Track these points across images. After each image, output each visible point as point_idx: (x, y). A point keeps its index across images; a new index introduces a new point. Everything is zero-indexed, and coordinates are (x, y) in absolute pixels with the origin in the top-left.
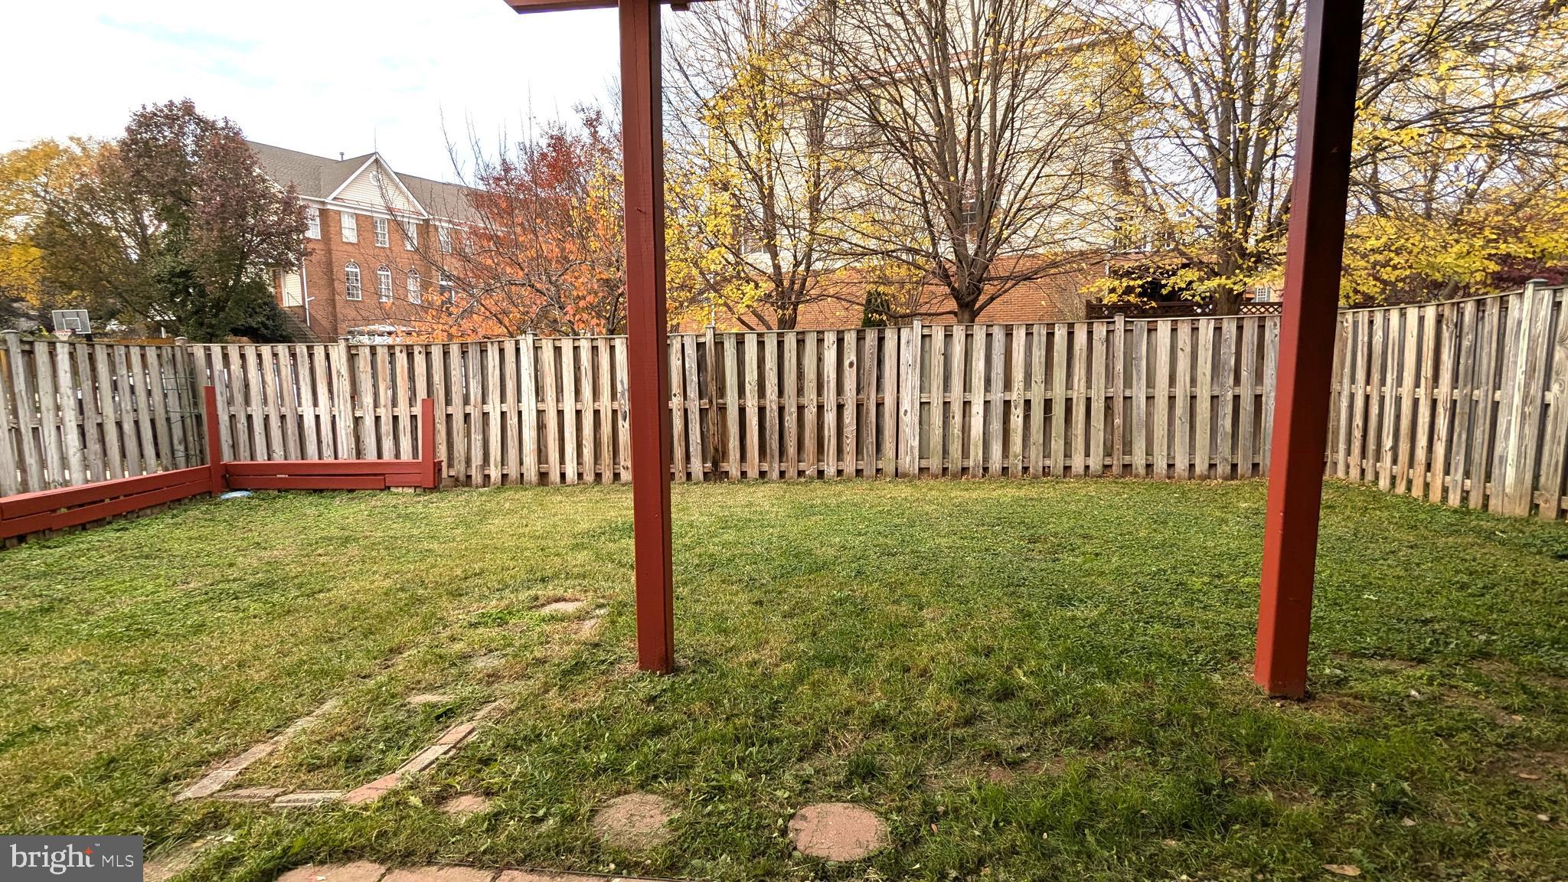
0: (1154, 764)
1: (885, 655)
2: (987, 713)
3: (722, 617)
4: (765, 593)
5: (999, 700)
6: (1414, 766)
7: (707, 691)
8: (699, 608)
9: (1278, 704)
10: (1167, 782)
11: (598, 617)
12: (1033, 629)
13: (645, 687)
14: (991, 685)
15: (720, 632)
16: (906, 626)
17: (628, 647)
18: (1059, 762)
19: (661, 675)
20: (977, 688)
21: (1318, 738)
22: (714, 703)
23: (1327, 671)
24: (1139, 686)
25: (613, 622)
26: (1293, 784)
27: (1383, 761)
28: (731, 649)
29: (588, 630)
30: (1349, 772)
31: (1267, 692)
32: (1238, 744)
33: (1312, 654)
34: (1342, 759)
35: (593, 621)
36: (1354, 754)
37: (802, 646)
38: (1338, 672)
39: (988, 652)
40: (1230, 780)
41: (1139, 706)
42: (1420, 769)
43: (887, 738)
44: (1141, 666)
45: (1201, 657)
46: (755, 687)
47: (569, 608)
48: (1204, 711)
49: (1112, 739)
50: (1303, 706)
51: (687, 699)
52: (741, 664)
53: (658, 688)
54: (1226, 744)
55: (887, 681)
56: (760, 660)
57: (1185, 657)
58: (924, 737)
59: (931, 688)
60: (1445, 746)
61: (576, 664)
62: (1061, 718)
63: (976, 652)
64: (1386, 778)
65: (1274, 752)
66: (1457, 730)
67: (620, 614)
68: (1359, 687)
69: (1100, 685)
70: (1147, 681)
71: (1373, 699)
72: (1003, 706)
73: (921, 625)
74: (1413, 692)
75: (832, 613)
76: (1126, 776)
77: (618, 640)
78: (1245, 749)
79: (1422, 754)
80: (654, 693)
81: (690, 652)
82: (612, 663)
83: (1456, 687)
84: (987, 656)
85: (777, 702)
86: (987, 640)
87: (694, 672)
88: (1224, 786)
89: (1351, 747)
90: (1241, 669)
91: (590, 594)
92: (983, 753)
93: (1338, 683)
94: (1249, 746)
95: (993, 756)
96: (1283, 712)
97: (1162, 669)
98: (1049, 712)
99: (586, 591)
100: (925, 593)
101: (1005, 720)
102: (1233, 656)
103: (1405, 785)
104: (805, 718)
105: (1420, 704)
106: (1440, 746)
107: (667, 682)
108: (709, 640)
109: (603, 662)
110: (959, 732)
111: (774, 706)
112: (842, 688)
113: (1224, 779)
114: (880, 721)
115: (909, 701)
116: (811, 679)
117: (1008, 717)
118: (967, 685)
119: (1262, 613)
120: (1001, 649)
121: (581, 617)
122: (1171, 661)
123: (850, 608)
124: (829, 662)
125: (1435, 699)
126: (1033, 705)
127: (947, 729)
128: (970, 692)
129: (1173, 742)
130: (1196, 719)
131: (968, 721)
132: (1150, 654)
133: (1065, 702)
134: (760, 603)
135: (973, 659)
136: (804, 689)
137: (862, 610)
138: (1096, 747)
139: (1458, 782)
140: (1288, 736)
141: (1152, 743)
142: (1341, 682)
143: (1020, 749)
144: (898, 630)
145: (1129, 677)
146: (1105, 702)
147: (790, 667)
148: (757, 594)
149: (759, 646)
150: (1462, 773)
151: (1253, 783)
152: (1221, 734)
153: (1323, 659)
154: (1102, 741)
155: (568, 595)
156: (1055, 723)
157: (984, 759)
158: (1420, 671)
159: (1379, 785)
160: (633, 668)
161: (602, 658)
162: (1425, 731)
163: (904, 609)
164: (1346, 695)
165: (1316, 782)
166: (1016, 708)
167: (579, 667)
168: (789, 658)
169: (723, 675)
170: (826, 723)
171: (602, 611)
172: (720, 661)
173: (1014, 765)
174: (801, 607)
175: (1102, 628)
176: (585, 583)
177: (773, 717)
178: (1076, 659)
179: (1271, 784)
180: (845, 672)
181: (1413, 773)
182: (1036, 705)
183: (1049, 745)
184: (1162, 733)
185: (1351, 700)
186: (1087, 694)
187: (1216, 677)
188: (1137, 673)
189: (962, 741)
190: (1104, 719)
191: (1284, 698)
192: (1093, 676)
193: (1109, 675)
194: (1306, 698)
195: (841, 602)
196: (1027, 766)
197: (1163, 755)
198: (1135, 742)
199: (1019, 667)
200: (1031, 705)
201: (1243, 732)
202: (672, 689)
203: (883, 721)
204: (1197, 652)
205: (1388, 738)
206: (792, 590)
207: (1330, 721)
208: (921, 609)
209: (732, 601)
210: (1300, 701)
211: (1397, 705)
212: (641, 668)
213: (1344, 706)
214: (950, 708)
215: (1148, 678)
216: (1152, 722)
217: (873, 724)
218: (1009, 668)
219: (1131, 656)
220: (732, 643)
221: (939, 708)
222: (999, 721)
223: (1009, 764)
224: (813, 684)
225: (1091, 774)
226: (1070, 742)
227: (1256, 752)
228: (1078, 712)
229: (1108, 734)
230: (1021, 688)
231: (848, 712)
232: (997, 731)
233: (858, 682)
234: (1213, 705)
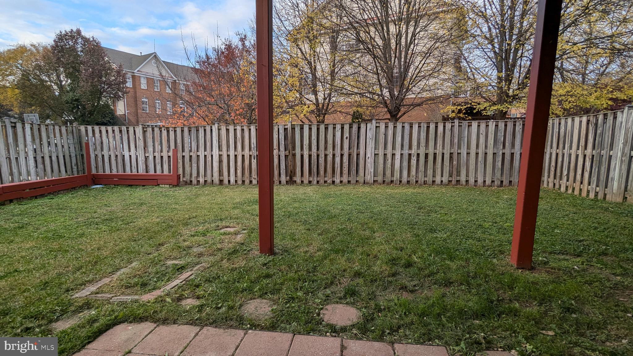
0: (470, 292)
1: (360, 249)
2: (402, 272)
3: (293, 234)
4: (311, 226)
5: (406, 267)
6: (576, 295)
7: (287, 262)
8: (284, 231)
9: (520, 271)
10: (475, 298)
11: (243, 233)
12: (420, 241)
13: (262, 260)
14: (403, 261)
15: (292, 240)
16: (368, 239)
17: (256, 245)
18: (430, 291)
19: (269, 256)
20: (397, 263)
21: (537, 284)
22: (290, 266)
23: (540, 259)
24: (463, 264)
25: (249, 236)
26: (527, 301)
27: (563, 292)
28: (297, 246)
29: (239, 238)
30: (549, 296)
31: (516, 266)
32: (504, 285)
33: (534, 252)
34: (547, 292)
35: (241, 235)
36: (552, 290)
37: (326, 246)
38: (545, 259)
39: (402, 249)
40: (501, 298)
41: (463, 271)
42: (579, 296)
43: (361, 281)
44: (464, 255)
45: (488, 253)
46: (307, 261)
47: (232, 230)
48: (490, 273)
49: (452, 283)
50: (530, 272)
51: (279, 265)
52: (301, 252)
53: (268, 260)
54: (499, 285)
55: (361, 259)
56: (309, 251)
57: (482, 252)
58: (376, 280)
59: (379, 262)
60: (589, 287)
61: (234, 250)
62: (431, 274)
63: (397, 249)
64: (565, 299)
65: (519, 288)
66: (594, 282)
67: (252, 233)
68: (552, 264)
69: (448, 262)
70: (466, 261)
71: (559, 270)
72: (408, 270)
73: (374, 239)
74: (576, 267)
75: (338, 234)
76: (458, 297)
77: (251, 242)
78: (507, 287)
79: (579, 290)
80: (265, 262)
81: (280, 247)
82: (249, 251)
83: (593, 266)
84: (401, 251)
85: (316, 266)
86: (401, 244)
87: (282, 255)
88: (498, 300)
89: (551, 287)
90: (505, 257)
91: (240, 225)
92: (400, 287)
93: (545, 263)
94: (508, 286)
95: (404, 288)
96: (523, 274)
97: (472, 257)
98: (427, 272)
99: (238, 224)
100: (376, 227)
101: (409, 275)
102: (502, 252)
103: (573, 302)
104: (327, 273)
105: (578, 272)
106: (587, 287)
107: (271, 258)
108: (288, 243)
109: (245, 250)
110: (390, 279)
111: (315, 268)
112: (342, 261)
113: (498, 298)
114: (358, 274)
115: (369, 267)
116: (330, 258)
117: (410, 274)
118: (393, 261)
119: (514, 236)
120: (407, 248)
121: (236, 234)
122: (477, 254)
123: (344, 232)
124: (337, 252)
125: (583, 270)
126: (420, 269)
127: (385, 277)
128: (395, 264)
129: (477, 284)
130: (486, 276)
131: (394, 275)
132: (468, 251)
133: (434, 268)
134: (309, 230)
135: (395, 252)
136: (327, 262)
137: (350, 233)
138: (446, 285)
139: (595, 301)
140: (524, 282)
141: (469, 284)
142: (546, 263)
143: (415, 286)
144: (364, 240)
145: (459, 259)
146: (449, 268)
147: (320, 253)
148: (308, 226)
149: (308, 246)
150: (595, 298)
151: (510, 300)
152: (497, 281)
153: (538, 254)
154: (448, 283)
155: (231, 225)
156: (429, 276)
157: (400, 289)
158: (578, 259)
159: (562, 301)
160: (257, 253)
161: (245, 249)
162: (580, 282)
163: (367, 233)
164: (548, 268)
165: (536, 300)
166: (412, 270)
167: (235, 252)
168: (321, 250)
169: (294, 256)
170: (336, 274)
171: (245, 232)
172: (293, 251)
173: (412, 292)
174: (326, 231)
175: (448, 241)
176: (238, 221)
177: (314, 272)
178: (438, 253)
179: (518, 300)
180: (343, 256)
181: (576, 297)
182: (421, 270)
183: (427, 285)
184: (472, 281)
185: (550, 270)
186: (442, 266)
187: (495, 261)
188: (462, 258)
189: (391, 282)
190: (449, 275)
191: (523, 268)
192: (445, 259)
193: (451, 259)
194: (532, 269)
195: (342, 230)
196: (418, 292)
197: (473, 289)
198: (462, 284)
199: (414, 255)
201: (506, 280)
202: (273, 260)
203: (359, 274)
204: (487, 251)
205: (565, 284)
206: (322, 225)
207: (542, 277)
208: (374, 233)
209: (297, 229)
210: (529, 270)
211: (569, 272)
212: (260, 253)
213: (548, 272)
214: (386, 269)
215: (467, 260)
216: (469, 276)
217: (355, 275)
218: (410, 256)
219: (460, 252)
220: (298, 244)
221: (382, 270)
222: (406, 275)
223: (410, 291)
224: (331, 260)
225: (444, 295)
226: (435, 284)
227: (511, 288)
228: (438, 272)
229: (451, 281)
230: (415, 263)
231: (344, 271)
232: (405, 279)
233: (348, 260)
234: (493, 271)
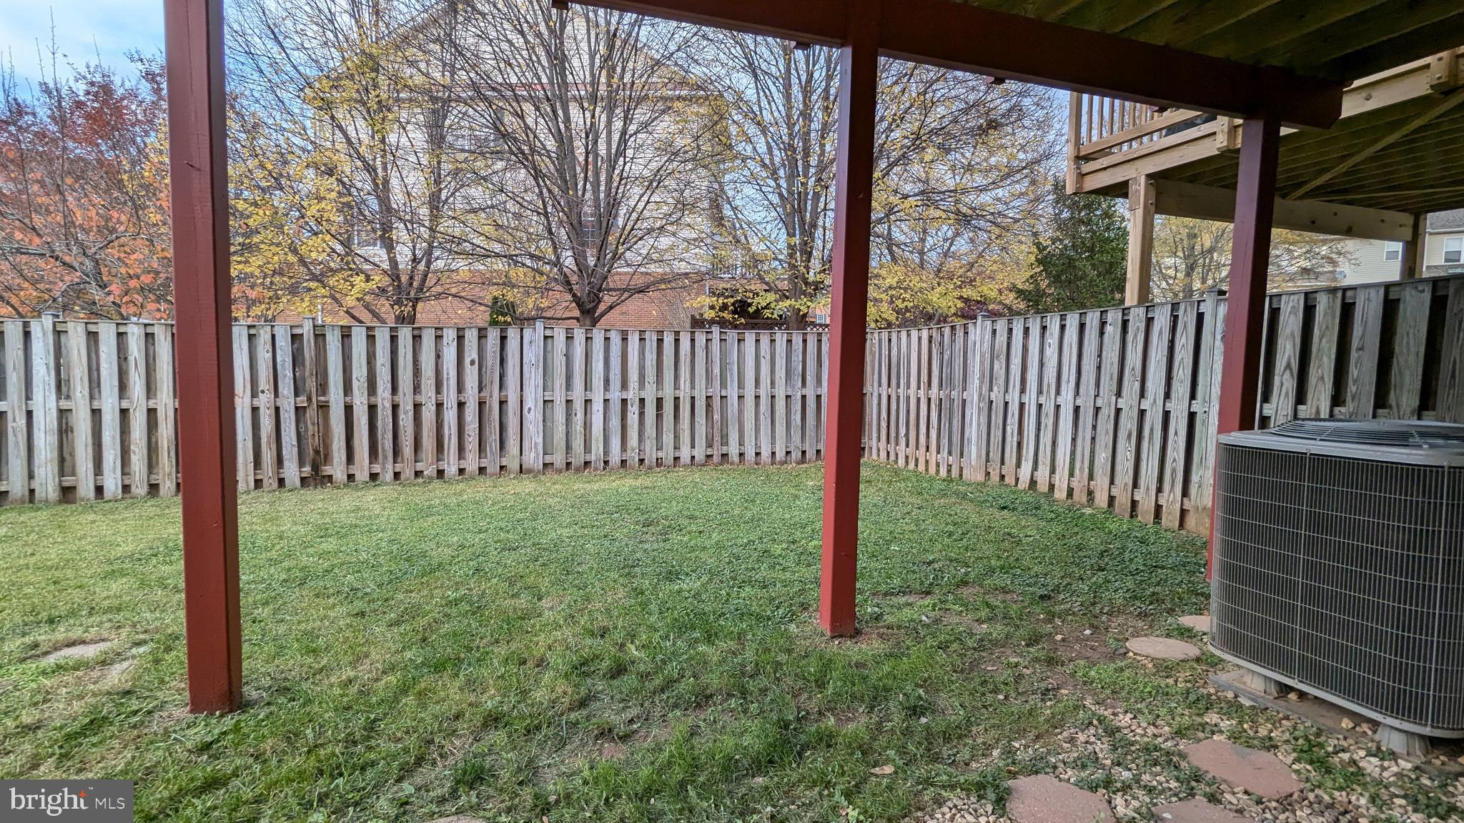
0: (745, 711)
1: (502, 650)
2: (602, 692)
3: (311, 635)
4: (369, 602)
5: (613, 677)
6: (926, 675)
7: (283, 725)
8: (282, 629)
9: (837, 642)
10: (754, 726)
11: (134, 657)
12: (644, 605)
13: (198, 734)
14: (605, 664)
15: (307, 653)
16: (524, 619)
17: (176, 690)
18: (666, 727)
19: (222, 716)
20: (592, 669)
21: (864, 665)
22: (292, 738)
23: (869, 610)
24: (732, 644)
25: (157, 661)
26: (848, 707)
27: (907, 675)
28: (321, 670)
29: (116, 676)
30: (886, 689)
31: (829, 634)
32: (808, 681)
33: (859, 598)
34: (880, 679)
35: (126, 664)
36: (889, 673)
37: (408, 654)
38: (876, 609)
39: (604, 633)
40: (803, 713)
41: (733, 662)
42: (930, 677)
43: (498, 737)
44: (735, 625)
45: (781, 611)
46: (348, 708)
47: (90, 652)
48: (782, 658)
49: (711, 696)
50: (854, 641)
51: (255, 739)
52: (332, 686)
53: (216, 731)
54: (800, 683)
55: (502, 677)
56: (356, 677)
57: (769, 613)
58: (538, 728)
59: (547, 677)
60: (944, 656)
61: (92, 722)
62: (669, 684)
63: (593, 635)
64: (909, 688)
65: (835, 682)
66: (951, 642)
67: (168, 649)
68: (889, 619)
69: (702, 648)
70: (739, 638)
71: (899, 627)
72: (615, 683)
73: (540, 615)
74: (924, 618)
75: (447, 615)
76: (723, 727)
77: (162, 681)
78: (813, 684)
79: (931, 665)
80: (209, 739)
81: (266, 682)
82: (149, 712)
83: (949, 610)
84: (602, 636)
85: (375, 720)
86: (603, 621)
87: (269, 704)
88: (799, 720)
89: (886, 668)
90: (810, 617)
91: (124, 632)
92: (596, 732)
93: (876, 619)
94: (816, 681)
95: (606, 733)
96: (840, 648)
97: (751, 626)
98: (658, 681)
99: (119, 627)
100: (544, 584)
101: (618, 696)
102: (804, 606)
103: (921, 691)
104: (407, 732)
105: (928, 626)
106: (941, 656)
107: (229, 721)
108: (294, 663)
109: (135, 713)
110: (573, 716)
111: (371, 727)
112: (452, 691)
113: (799, 713)
114: (493, 720)
115: (524, 693)
116: (417, 687)
117: (621, 692)
118: (582, 668)
119: (822, 569)
120: (615, 628)
121: (104, 663)
122: (759, 618)
123: (464, 606)
124: (439, 668)
125: (937, 621)
126: (645, 676)
127: (562, 714)
128: (586, 674)
129: (760, 690)
130: (778, 665)
131: (583, 704)
132: (742, 614)
133: (672, 669)
134: (362, 614)
135: (589, 641)
136: (409, 700)
137: (479, 608)
138: (699, 706)
139: (952, 682)
140: (844, 667)
141: (744, 693)
142: (878, 618)
143: (631, 721)
144: (515, 623)
145: (725, 637)
146: (705, 663)
147: (391, 679)
148: (359, 605)
149: (356, 662)
150: (954, 674)
151: (820, 713)
152: (796, 675)
153: (866, 601)
154: (703, 699)
155: (88, 636)
156: (662, 691)
157: (597, 738)
158: (928, 601)
159: (905, 694)
160: (183, 713)
161: (135, 708)
162: (932, 647)
163: (523, 602)
164: (881, 627)
165: (863, 701)
166: (629, 681)
167: (96, 724)
168: (393, 669)
169: (309, 702)
170: (432, 733)
171: (141, 650)
172: (305, 686)
173: (624, 738)
174: (413, 612)
175: (704, 596)
176: (118, 617)
177: (369, 738)
178: (681, 628)
179: (831, 710)
180: (457, 675)
181: (925, 681)
182: (647, 676)
183: (657, 712)
184: (751, 682)
185: (885, 630)
186: (691, 658)
187: (792, 627)
188: (732, 632)
189: (577, 723)
190: (704, 679)
191: (841, 636)
192: (696, 641)
193: (710, 638)
194: (856, 633)
195: (456, 602)
196: (637, 736)
197: (752, 702)
198: (730, 695)
199: (632, 643)
200: (642, 677)
201: (812, 670)
202: (237, 728)
203: (496, 720)
204: (778, 608)
205: (908, 656)
206: (400, 596)
207: (872, 650)
208: (540, 599)
209: (326, 617)
210: (852, 637)
211: (913, 630)
212: (192, 711)
213: (881, 636)
214: (565, 693)
215: (740, 637)
216: (743, 674)
217: (485, 725)
218: (623, 645)
219: (727, 619)
220: (322, 664)
221: (554, 696)
222: (612, 698)
223: (620, 738)
224: (420, 693)
225: (694, 732)
226: (676, 706)
227: (821, 685)
228: (683, 677)
229: (708, 692)
230: (633, 662)
231: (457, 717)
232: (610, 708)
233: (470, 684)
234: (789, 651)
